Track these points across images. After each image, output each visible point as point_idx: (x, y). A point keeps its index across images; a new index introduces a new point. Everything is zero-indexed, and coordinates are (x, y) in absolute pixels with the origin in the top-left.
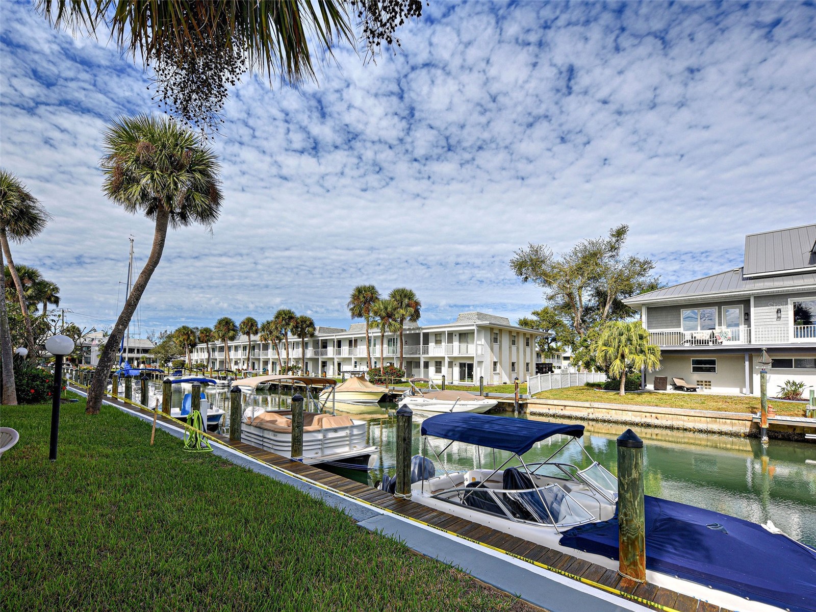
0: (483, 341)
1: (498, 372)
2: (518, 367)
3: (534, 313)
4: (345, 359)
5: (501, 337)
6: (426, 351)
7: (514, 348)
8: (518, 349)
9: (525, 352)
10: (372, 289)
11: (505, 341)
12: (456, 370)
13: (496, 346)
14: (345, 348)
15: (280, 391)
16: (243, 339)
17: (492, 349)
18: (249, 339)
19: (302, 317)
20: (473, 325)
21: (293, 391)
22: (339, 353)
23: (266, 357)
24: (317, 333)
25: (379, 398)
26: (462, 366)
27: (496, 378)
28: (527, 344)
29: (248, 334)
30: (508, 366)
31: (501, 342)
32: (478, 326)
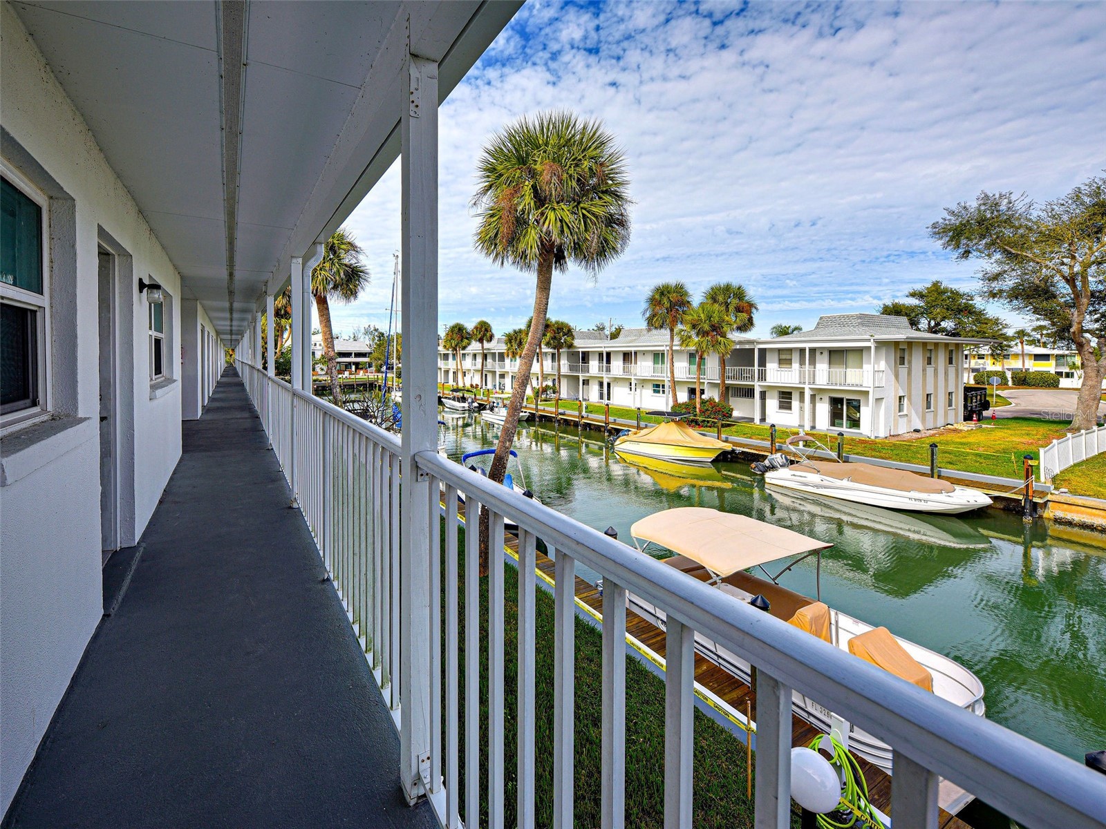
0: (882, 365)
1: (905, 412)
2: (936, 401)
3: (913, 295)
4: (616, 379)
5: (911, 355)
6: (762, 377)
7: (930, 370)
8: (936, 370)
9: (946, 373)
10: (680, 290)
11: (917, 360)
12: (824, 409)
13: (903, 370)
14: (617, 365)
15: (537, 423)
16: (475, 346)
17: (897, 376)
18: (483, 347)
19: (557, 323)
20: (869, 340)
21: (556, 425)
22: (608, 370)
23: (503, 370)
24: (577, 343)
25: (713, 456)
26: (836, 402)
27: (903, 421)
28: (951, 362)
29: (481, 340)
30: (919, 400)
31: (910, 362)
32: (877, 342)
